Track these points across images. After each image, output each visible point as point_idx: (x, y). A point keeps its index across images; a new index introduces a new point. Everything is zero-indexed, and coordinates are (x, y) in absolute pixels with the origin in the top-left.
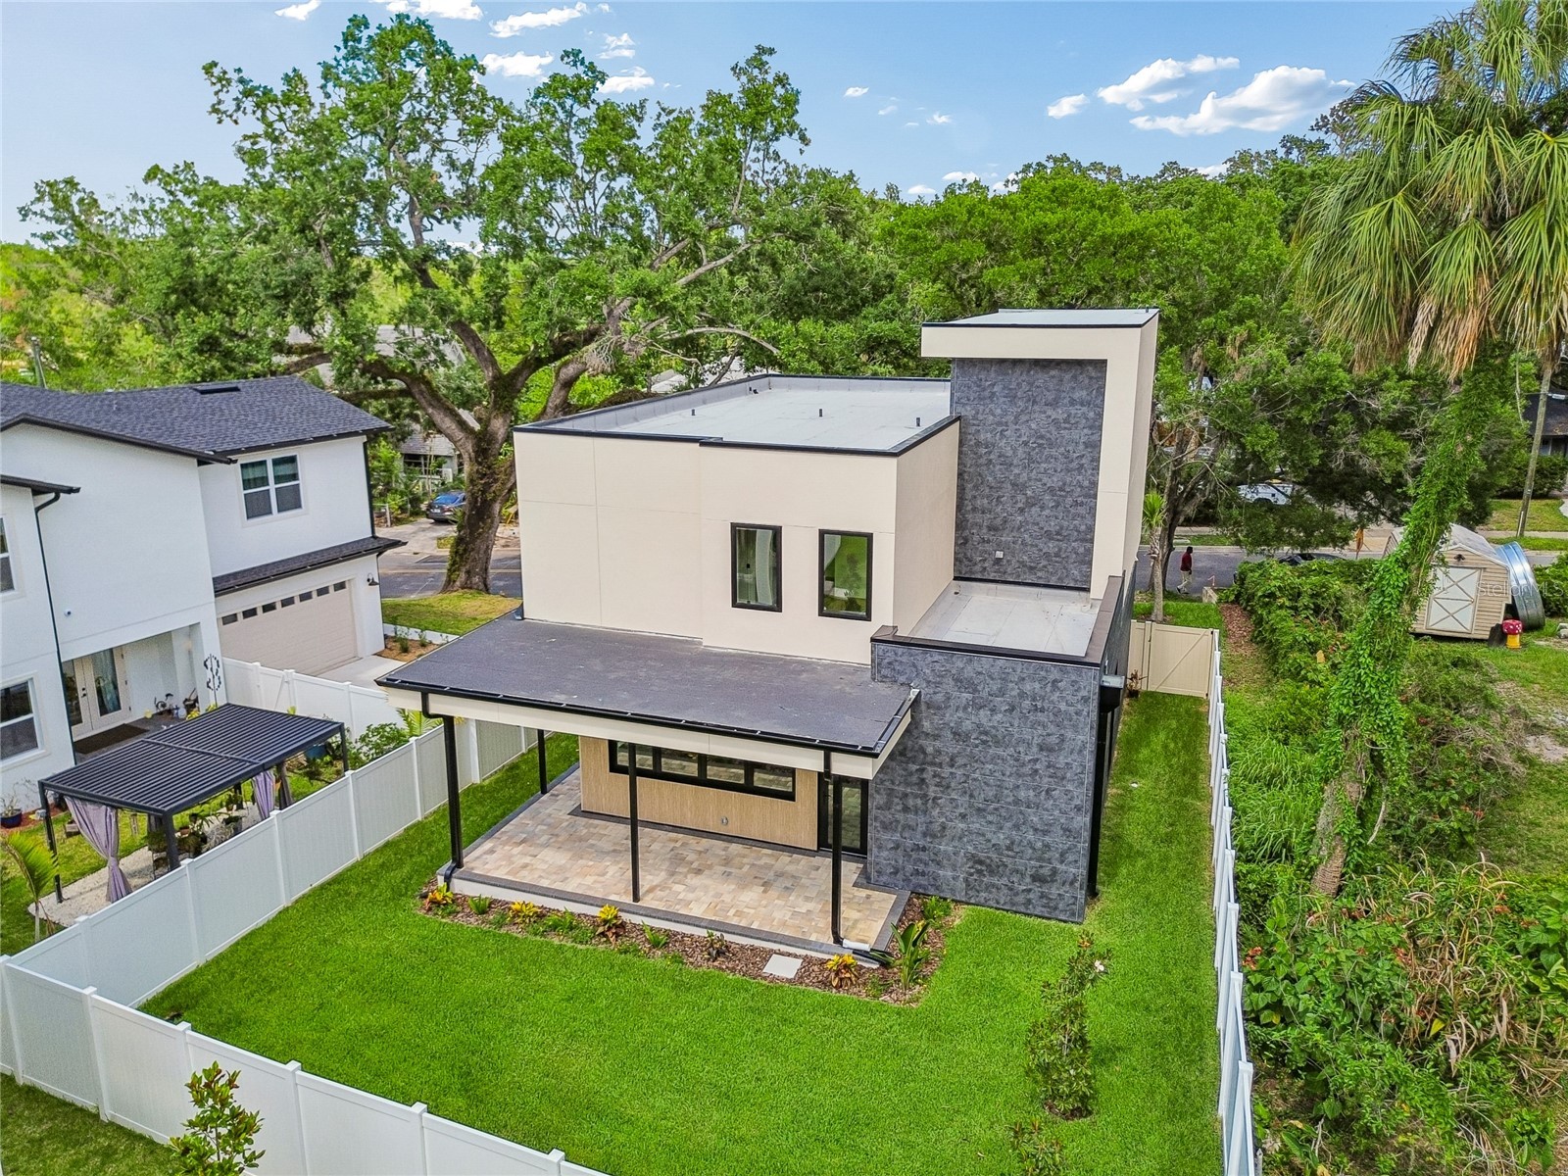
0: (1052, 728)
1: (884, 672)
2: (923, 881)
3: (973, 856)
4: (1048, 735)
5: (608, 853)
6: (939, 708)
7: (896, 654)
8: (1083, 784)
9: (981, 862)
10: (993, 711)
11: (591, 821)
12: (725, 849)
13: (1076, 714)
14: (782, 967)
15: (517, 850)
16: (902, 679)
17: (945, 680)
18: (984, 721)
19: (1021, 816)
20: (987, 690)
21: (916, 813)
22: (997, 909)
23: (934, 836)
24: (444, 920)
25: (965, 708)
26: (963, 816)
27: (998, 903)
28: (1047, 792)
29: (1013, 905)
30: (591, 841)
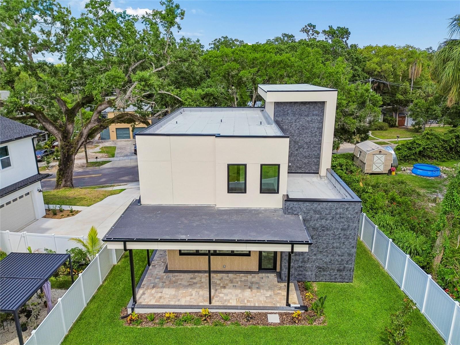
0: (346, 223)
1: (289, 211)
2: (301, 277)
3: (318, 266)
4: (344, 225)
5: (188, 286)
6: (308, 221)
7: (294, 205)
8: (355, 239)
9: (320, 268)
10: (326, 220)
11: (174, 274)
12: (228, 276)
13: (354, 217)
14: (274, 319)
15: (154, 291)
16: (295, 213)
17: (310, 212)
18: (323, 223)
19: (334, 252)
20: (325, 213)
21: (299, 256)
22: (326, 282)
23: (305, 262)
24: (139, 327)
25: (317, 220)
26: (315, 255)
27: (326, 280)
28: (343, 243)
29: (331, 279)
30: (179, 282)
